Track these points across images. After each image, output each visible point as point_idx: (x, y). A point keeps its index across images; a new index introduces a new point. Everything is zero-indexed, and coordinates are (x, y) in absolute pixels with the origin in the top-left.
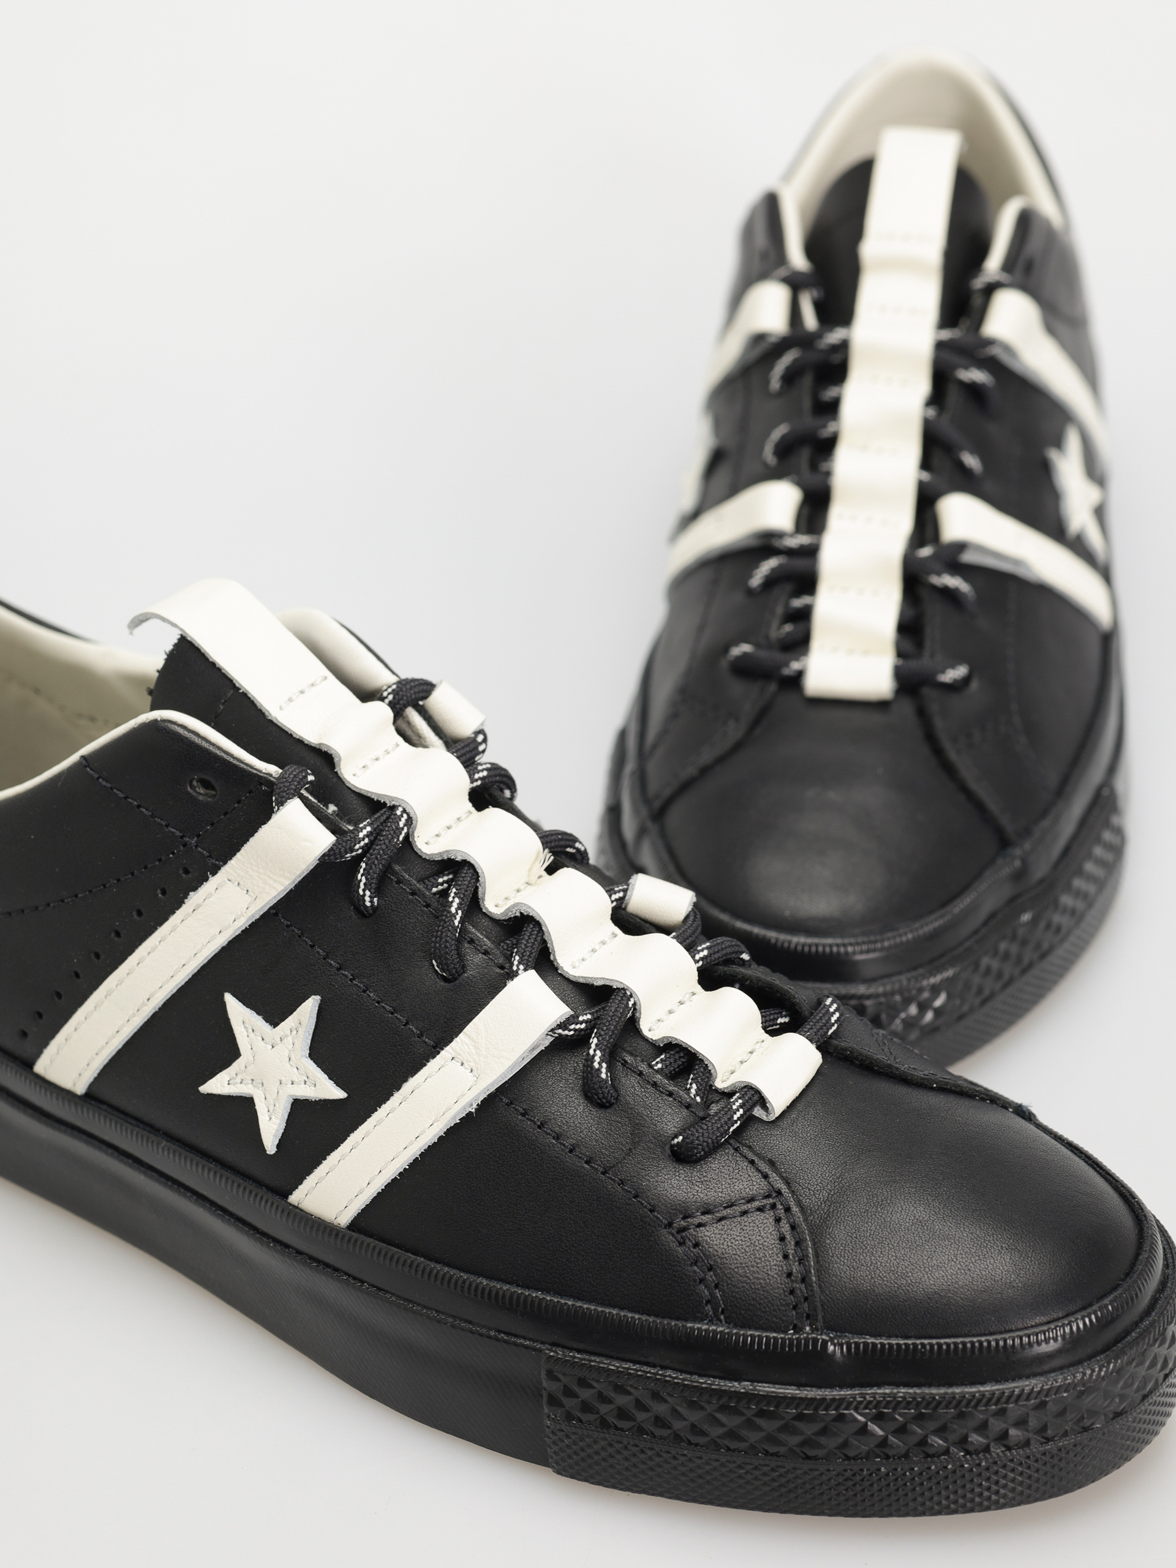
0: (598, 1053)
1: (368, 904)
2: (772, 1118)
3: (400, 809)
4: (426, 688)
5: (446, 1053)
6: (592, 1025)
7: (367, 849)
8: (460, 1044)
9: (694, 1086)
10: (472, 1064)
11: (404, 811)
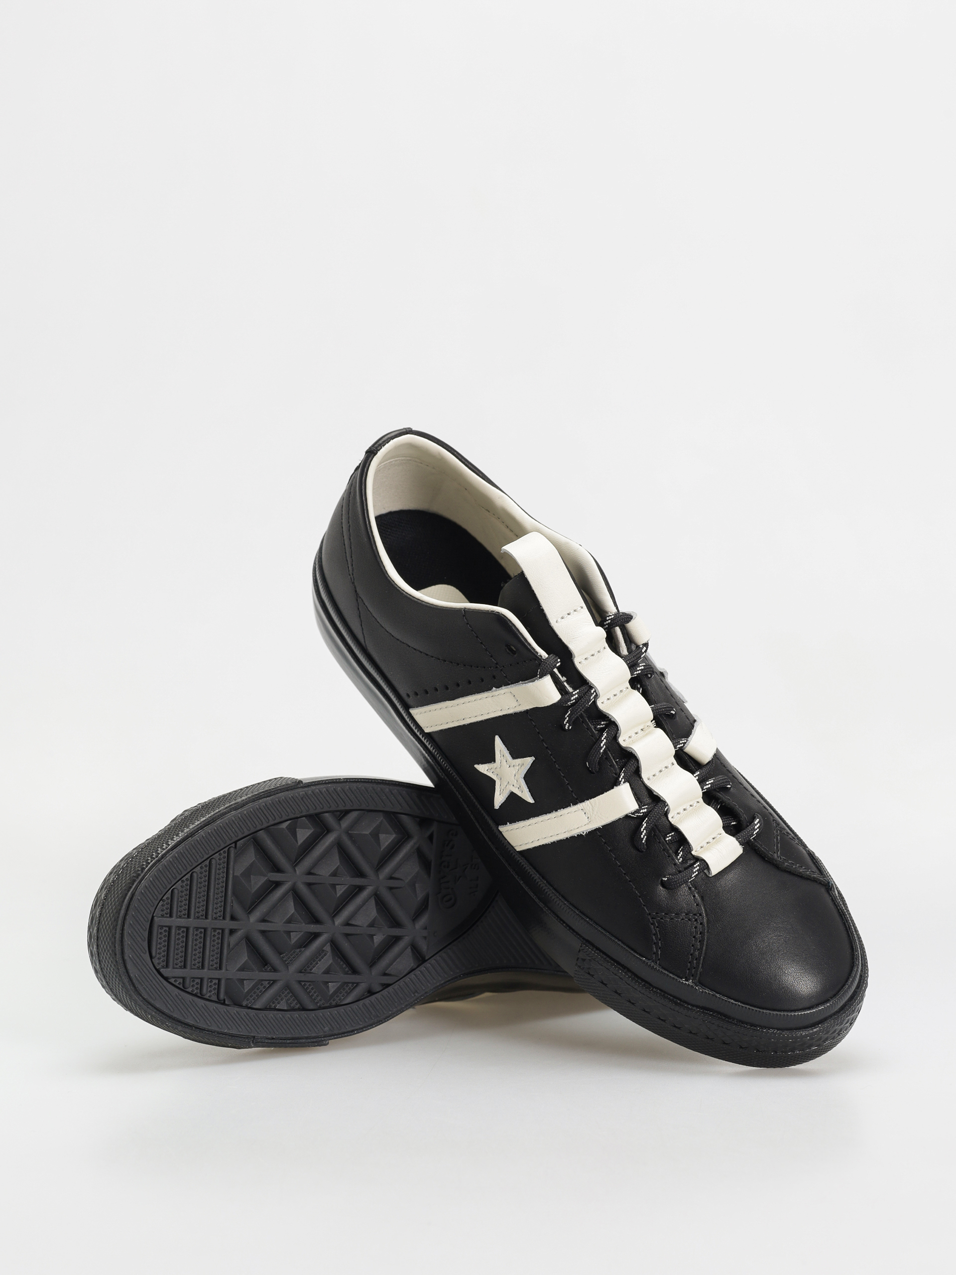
0: (645, 831)
1: (566, 728)
2: (710, 876)
3: (594, 690)
4: (628, 618)
5: (580, 806)
6: (646, 815)
7: (573, 705)
8: (587, 804)
9: (681, 853)
10: (589, 816)
11: (595, 691)
